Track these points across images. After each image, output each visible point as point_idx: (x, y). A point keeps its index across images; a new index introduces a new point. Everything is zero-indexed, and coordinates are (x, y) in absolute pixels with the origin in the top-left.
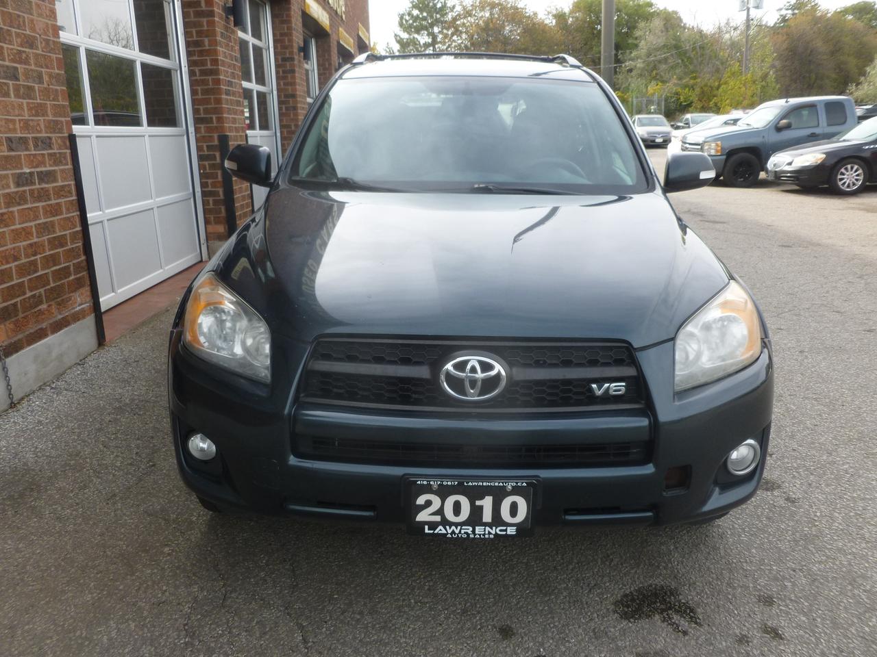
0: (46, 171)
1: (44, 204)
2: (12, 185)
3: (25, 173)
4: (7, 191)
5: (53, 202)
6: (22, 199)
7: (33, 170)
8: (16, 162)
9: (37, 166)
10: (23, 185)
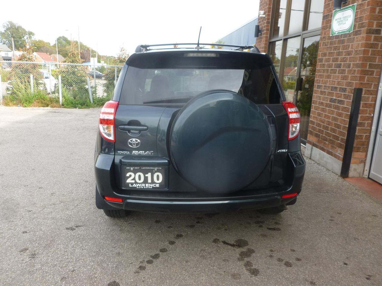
0: (341, 100)
1: (337, 111)
2: (329, 101)
3: (333, 98)
4: (327, 102)
5: (340, 111)
6: (330, 106)
7: (336, 98)
8: (332, 94)
9: (338, 97)
10: (332, 102)
